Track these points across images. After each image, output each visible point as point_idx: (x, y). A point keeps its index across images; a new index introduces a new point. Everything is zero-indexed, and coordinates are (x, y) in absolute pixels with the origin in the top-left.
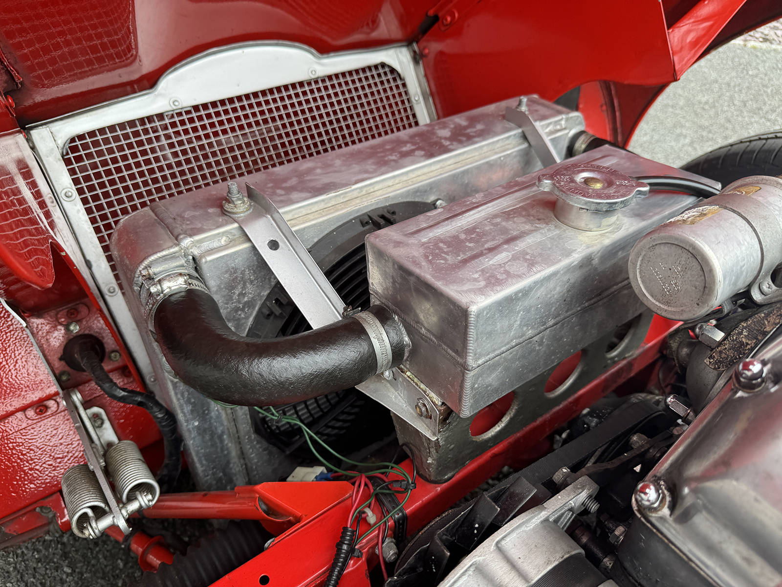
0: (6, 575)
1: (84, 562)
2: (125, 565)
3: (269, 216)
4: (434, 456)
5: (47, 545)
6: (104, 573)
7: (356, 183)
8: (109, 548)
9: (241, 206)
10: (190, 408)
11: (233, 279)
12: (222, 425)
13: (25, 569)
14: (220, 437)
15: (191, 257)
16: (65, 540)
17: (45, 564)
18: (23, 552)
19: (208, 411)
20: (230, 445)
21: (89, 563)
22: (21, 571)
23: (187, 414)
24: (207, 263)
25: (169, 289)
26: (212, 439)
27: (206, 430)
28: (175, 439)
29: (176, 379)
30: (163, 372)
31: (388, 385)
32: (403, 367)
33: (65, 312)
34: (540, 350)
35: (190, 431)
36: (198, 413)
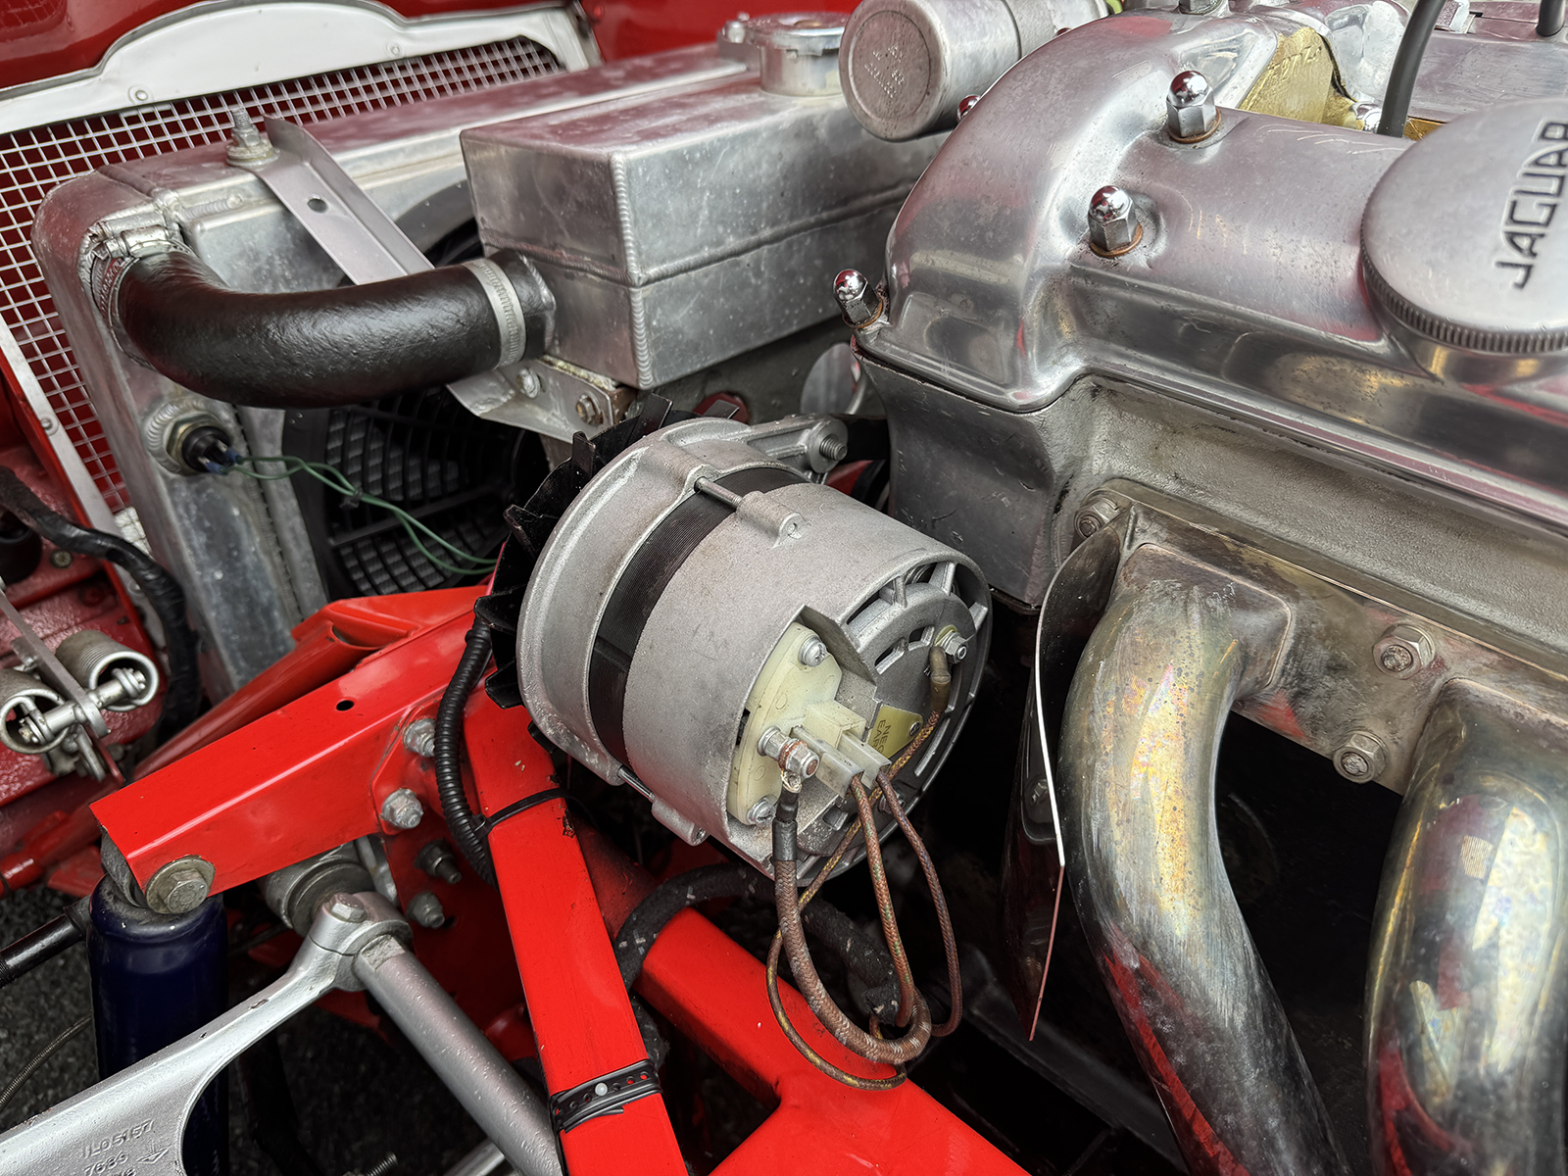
3: (307, 164)
9: (257, 150)
10: (203, 538)
12: (268, 587)
14: (267, 612)
15: (176, 227)
19: (239, 551)
23: (200, 552)
24: (206, 234)
25: (138, 247)
26: (251, 614)
27: (238, 593)
28: (185, 628)
29: (172, 472)
30: (148, 457)
31: (536, 409)
32: (549, 359)
34: (759, 286)
35: (209, 591)
36: (219, 551)
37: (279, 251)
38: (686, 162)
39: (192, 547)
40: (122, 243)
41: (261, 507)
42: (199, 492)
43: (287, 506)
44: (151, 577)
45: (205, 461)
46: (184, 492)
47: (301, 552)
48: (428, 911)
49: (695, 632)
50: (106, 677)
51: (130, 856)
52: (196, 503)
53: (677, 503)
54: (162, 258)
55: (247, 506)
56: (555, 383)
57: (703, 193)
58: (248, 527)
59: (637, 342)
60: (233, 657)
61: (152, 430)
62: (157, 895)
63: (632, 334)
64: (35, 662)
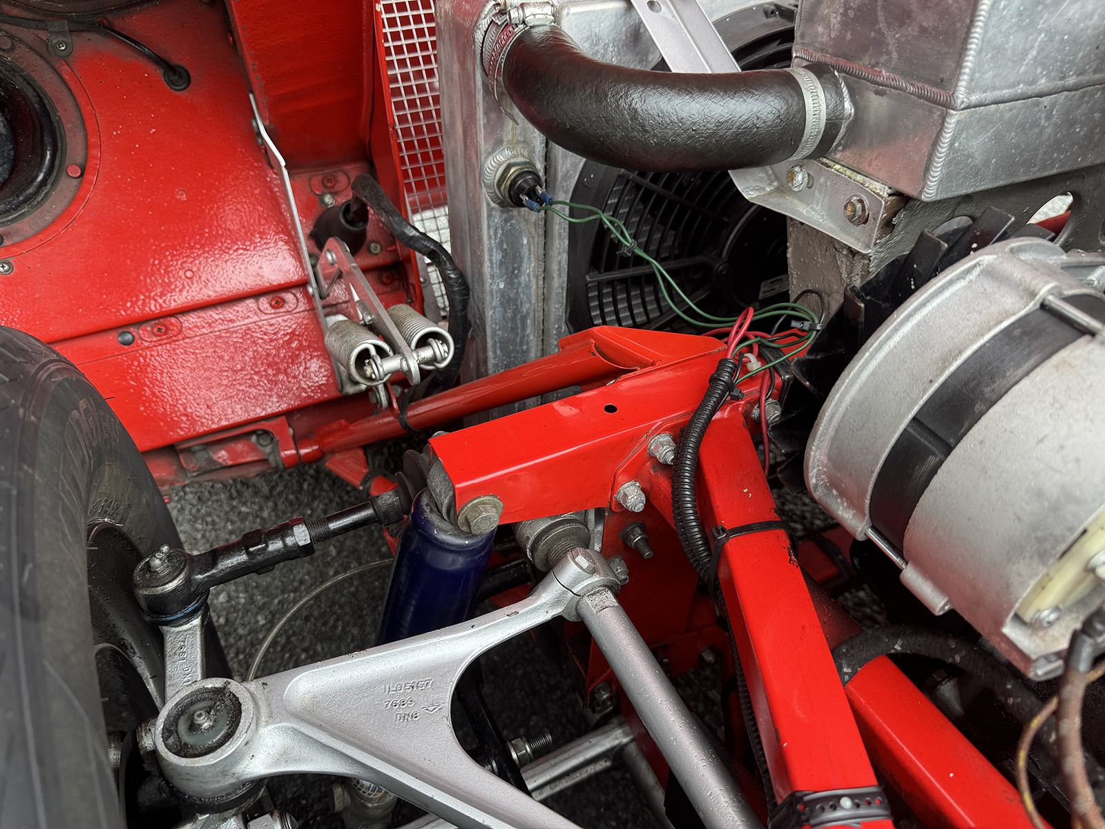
10: (499, 257)
12: (530, 302)
14: (524, 319)
16: (265, 514)
18: (213, 521)
19: (519, 270)
20: (532, 338)
23: (495, 266)
24: (570, 16)
25: (532, 17)
26: (514, 318)
27: (510, 301)
28: (465, 317)
29: (494, 202)
30: (482, 187)
31: (796, 201)
32: (828, 161)
33: (320, 178)
34: (1045, 128)
35: (492, 295)
36: (507, 268)
37: (614, 40)
39: (491, 261)
40: (521, 12)
41: (542, 241)
42: (506, 220)
43: (560, 244)
44: (452, 276)
45: (525, 198)
46: (498, 218)
47: (559, 281)
49: (1040, 441)
50: (423, 342)
51: (457, 486)
52: (503, 229)
53: (1023, 313)
54: (547, 29)
55: (533, 238)
56: (826, 182)
57: (1040, 34)
58: (530, 254)
59: (937, 159)
60: (494, 346)
61: (490, 166)
62: (466, 517)
63: (933, 151)
64: (372, 320)
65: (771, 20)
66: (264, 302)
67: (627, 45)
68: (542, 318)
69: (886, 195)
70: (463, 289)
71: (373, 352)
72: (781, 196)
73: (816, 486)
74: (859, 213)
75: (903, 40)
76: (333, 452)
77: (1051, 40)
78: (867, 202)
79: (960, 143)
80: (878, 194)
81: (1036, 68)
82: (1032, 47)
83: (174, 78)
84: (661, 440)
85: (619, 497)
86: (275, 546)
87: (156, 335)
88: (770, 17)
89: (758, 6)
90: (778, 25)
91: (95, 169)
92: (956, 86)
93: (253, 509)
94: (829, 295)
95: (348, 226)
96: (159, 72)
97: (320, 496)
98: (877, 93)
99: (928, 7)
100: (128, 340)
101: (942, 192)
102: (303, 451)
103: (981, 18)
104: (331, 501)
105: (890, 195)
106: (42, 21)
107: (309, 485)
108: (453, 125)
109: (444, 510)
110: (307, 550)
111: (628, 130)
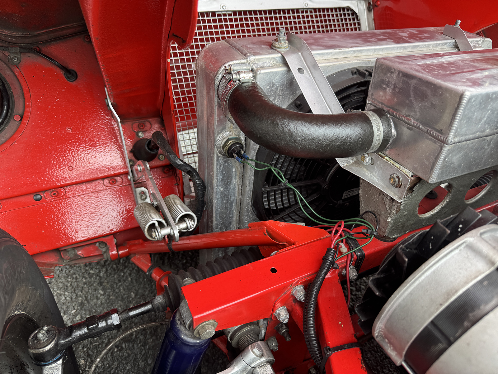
0: (66, 287)
1: (111, 290)
2: (135, 296)
3: (300, 54)
4: (394, 216)
5: (91, 276)
6: (122, 298)
7: (352, 47)
8: (127, 284)
9: (283, 45)
10: (221, 177)
11: (270, 92)
13: (77, 286)
14: (231, 204)
16: (102, 275)
17: (88, 286)
18: (76, 277)
19: (230, 183)
20: (234, 211)
21: (114, 290)
22: (74, 287)
23: (219, 181)
24: (261, 74)
25: (243, 78)
26: (226, 203)
27: (225, 196)
28: (203, 201)
29: (220, 154)
30: (214, 147)
31: (365, 169)
32: (382, 154)
33: (137, 124)
34: (487, 149)
35: (217, 194)
36: (224, 182)
37: (281, 85)
38: (489, 98)
39: (217, 179)
40: (238, 75)
41: (242, 170)
42: (225, 162)
44: (198, 182)
46: (221, 161)
47: (249, 188)
48: (274, 344)
50: (182, 219)
51: (195, 317)
52: (223, 165)
53: (487, 272)
54: (250, 84)
55: (238, 169)
56: (381, 164)
57: (488, 111)
58: (236, 175)
59: (437, 165)
60: (216, 216)
61: (219, 139)
62: (198, 331)
63: (435, 161)
64: (158, 204)
65: (355, 76)
66: (106, 182)
67: (287, 87)
68: (240, 203)
69: (410, 176)
70: (203, 188)
71: (157, 224)
72: (357, 166)
73: (377, 336)
74: (397, 182)
75: (423, 107)
76: (135, 254)
77: (493, 113)
78: (401, 178)
79: (449, 158)
80: (407, 175)
81: (485, 125)
82: (484, 117)
83: (69, 76)
84: (298, 289)
85: (276, 314)
86: (102, 324)
87: (52, 196)
88: (354, 75)
89: (348, 69)
90: (359, 79)
91: (28, 117)
92: (449, 134)
93: (96, 272)
94: (379, 215)
95: (149, 151)
96: (62, 73)
97: (128, 266)
98: (408, 128)
99: (436, 96)
100: (39, 198)
101: (438, 179)
102: (120, 252)
103: (463, 106)
104: (133, 269)
105: (412, 176)
106: (7, 47)
107: (123, 260)
108: (202, 116)
109: (187, 326)
110: (118, 327)
111: (288, 141)
